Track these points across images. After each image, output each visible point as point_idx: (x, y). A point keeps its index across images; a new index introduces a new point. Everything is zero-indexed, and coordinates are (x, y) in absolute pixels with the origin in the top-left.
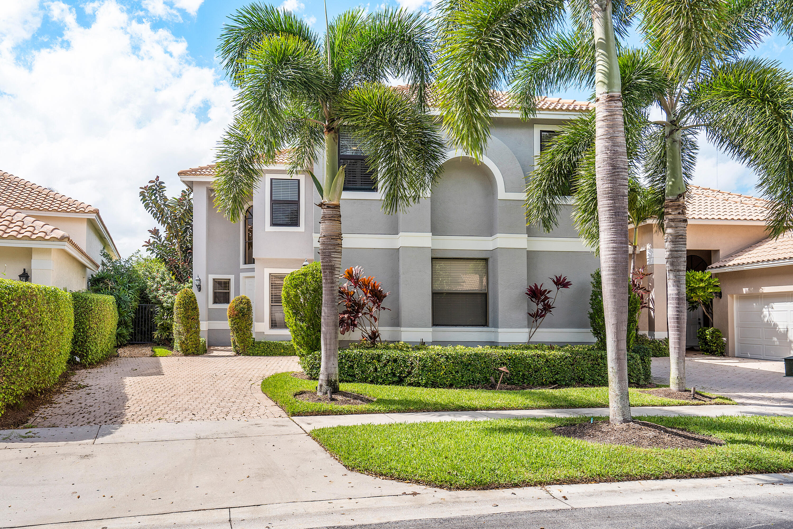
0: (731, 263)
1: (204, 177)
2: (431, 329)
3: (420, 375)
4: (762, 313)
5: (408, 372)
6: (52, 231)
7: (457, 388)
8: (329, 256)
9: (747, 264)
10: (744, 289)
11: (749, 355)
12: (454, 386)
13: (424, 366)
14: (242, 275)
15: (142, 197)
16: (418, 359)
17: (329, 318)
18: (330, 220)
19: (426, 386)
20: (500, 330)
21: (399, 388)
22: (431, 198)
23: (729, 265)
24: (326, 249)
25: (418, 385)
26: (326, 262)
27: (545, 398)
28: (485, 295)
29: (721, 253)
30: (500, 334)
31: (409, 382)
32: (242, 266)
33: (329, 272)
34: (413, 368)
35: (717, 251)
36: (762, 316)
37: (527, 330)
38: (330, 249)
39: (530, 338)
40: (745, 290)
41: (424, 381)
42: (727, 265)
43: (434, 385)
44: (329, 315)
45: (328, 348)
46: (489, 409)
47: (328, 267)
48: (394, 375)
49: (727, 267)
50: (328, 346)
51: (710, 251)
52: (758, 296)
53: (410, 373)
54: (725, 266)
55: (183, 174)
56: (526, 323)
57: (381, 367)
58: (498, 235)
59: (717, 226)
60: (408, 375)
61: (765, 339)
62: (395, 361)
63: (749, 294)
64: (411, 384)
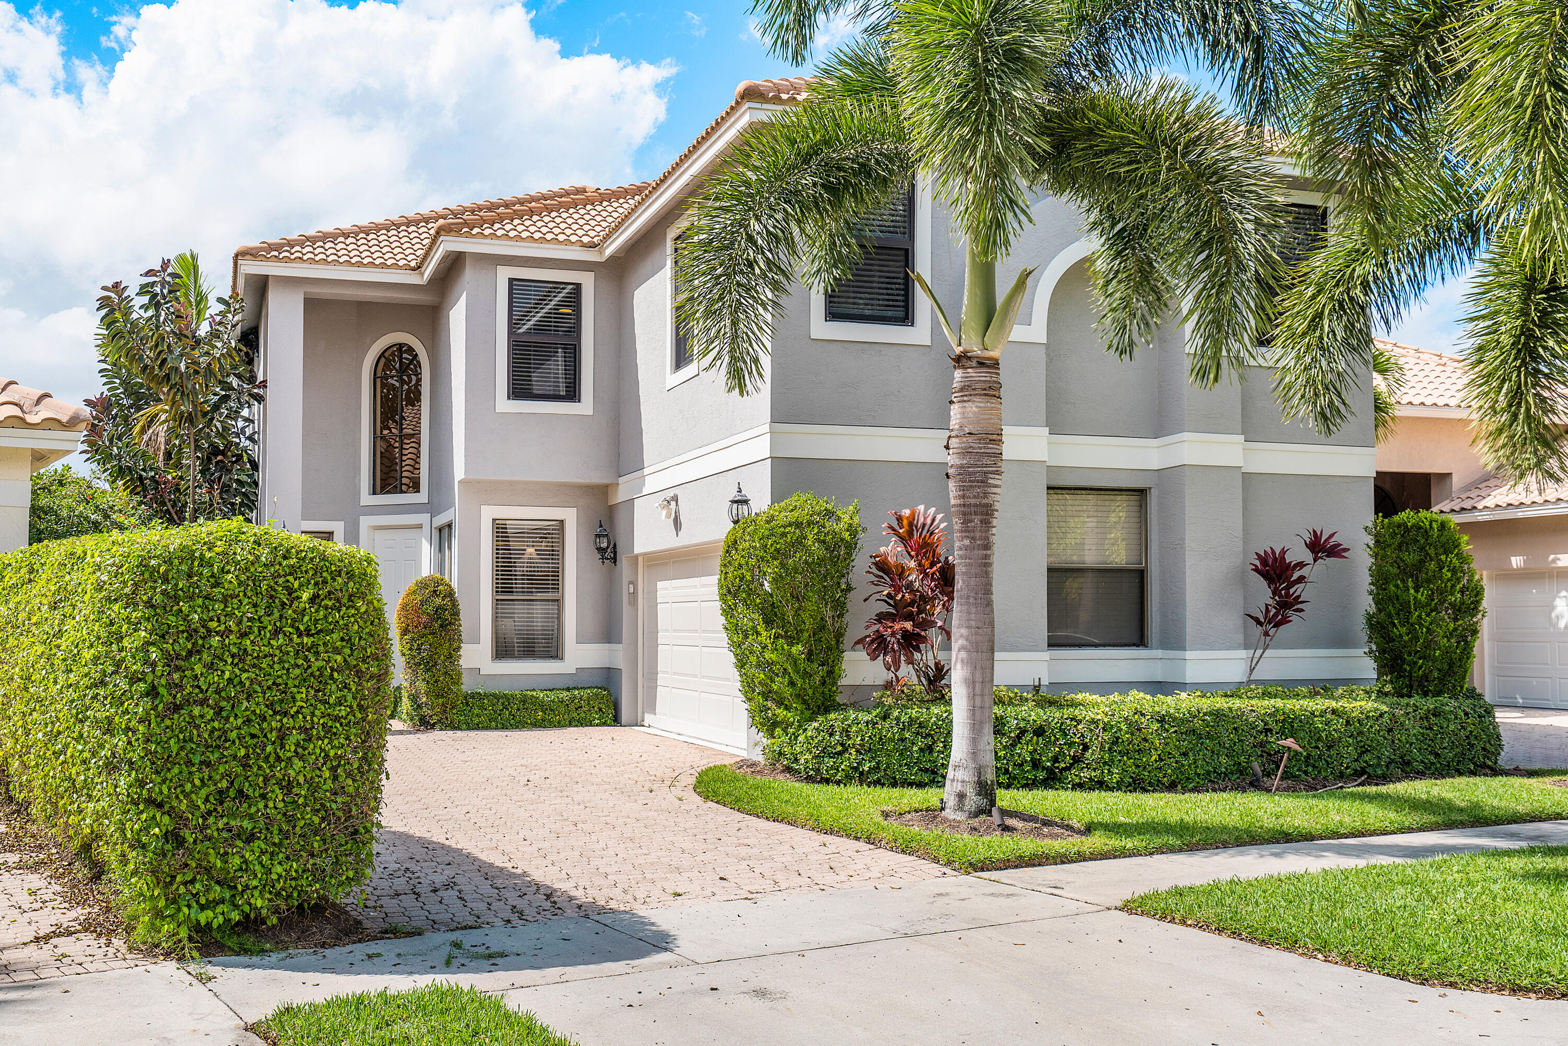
0: (1490, 502)
1: (305, 265)
2: (1046, 655)
3: (1105, 763)
4: (1553, 608)
5: (1073, 758)
6: (38, 402)
7: (1185, 790)
8: (982, 482)
9: (1529, 506)
10: (1513, 559)
11: (1521, 701)
12: (1179, 787)
13: (1116, 741)
14: (366, 522)
15: (104, 312)
16: (1101, 725)
17: (980, 631)
18: (986, 395)
19: (1119, 786)
20: (1189, 654)
21: (1050, 794)
22: (1047, 346)
23: (1485, 507)
24: (976, 466)
25: (1100, 785)
26: (975, 497)
27: (1416, 805)
28: (1140, 576)
29: (1454, 480)
30: (1188, 663)
31: (1077, 781)
32: (367, 499)
33: (981, 522)
34: (1086, 748)
35: (1445, 477)
36: (1553, 615)
37: (1243, 654)
38: (987, 466)
39: (1252, 670)
40: (1517, 561)
41: (1116, 778)
42: (1480, 507)
43: (1136, 785)
44: (980, 625)
45: (978, 704)
46: (1336, 835)
47: (979, 509)
48: (1036, 764)
49: (1480, 511)
50: (978, 699)
51: (1429, 474)
52: (1545, 573)
53: (1076, 760)
54: (1475, 508)
55: (248, 257)
56: (1241, 637)
57: (1005, 747)
58: (1186, 436)
59: (1449, 420)
60: (1072, 765)
61: (1560, 665)
62: (1039, 732)
63: (1524, 569)
64: (1079, 786)
